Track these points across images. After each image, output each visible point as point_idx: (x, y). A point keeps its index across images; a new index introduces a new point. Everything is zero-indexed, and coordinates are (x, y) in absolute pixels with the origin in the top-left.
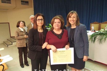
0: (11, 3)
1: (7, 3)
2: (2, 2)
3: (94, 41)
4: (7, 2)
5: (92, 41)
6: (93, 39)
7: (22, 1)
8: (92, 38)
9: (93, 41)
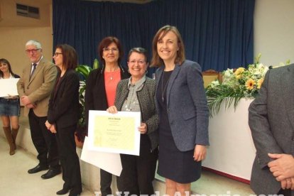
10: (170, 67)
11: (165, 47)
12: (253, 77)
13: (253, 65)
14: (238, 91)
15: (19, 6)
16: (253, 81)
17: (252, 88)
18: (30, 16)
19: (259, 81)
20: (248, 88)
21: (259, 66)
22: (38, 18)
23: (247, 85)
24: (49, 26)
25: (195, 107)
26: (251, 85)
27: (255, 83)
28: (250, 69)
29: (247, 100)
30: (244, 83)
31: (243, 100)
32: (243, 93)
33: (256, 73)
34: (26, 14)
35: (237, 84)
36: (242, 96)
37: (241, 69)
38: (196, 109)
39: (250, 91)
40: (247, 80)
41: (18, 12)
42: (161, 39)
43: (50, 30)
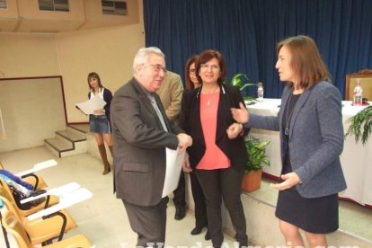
0: (68, 10)
1: (57, 10)
2: (41, 9)
3: (365, 136)
4: (55, 6)
5: (357, 136)
6: (362, 130)
7: (105, 3)
8: (359, 127)
9: (361, 138)
18: (117, 14)
22: (125, 15)
24: (138, 22)
34: (113, 11)
41: (104, 10)
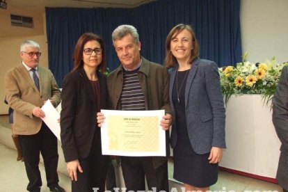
10: (184, 67)
11: (180, 45)
12: (242, 75)
13: (241, 64)
14: (228, 88)
15: (13, 17)
16: (242, 79)
17: (241, 85)
18: (24, 26)
19: (247, 78)
20: (237, 84)
21: (247, 64)
22: (32, 27)
23: (236, 82)
24: (43, 34)
25: (212, 108)
26: (240, 82)
27: (243, 81)
28: (238, 67)
29: (236, 96)
30: (233, 81)
31: (233, 96)
32: (232, 90)
33: (244, 71)
34: (20, 24)
35: (227, 81)
36: (232, 92)
37: (230, 68)
38: (212, 111)
39: (239, 88)
40: (235, 77)
41: (12, 23)
42: (175, 38)
43: (44, 38)
